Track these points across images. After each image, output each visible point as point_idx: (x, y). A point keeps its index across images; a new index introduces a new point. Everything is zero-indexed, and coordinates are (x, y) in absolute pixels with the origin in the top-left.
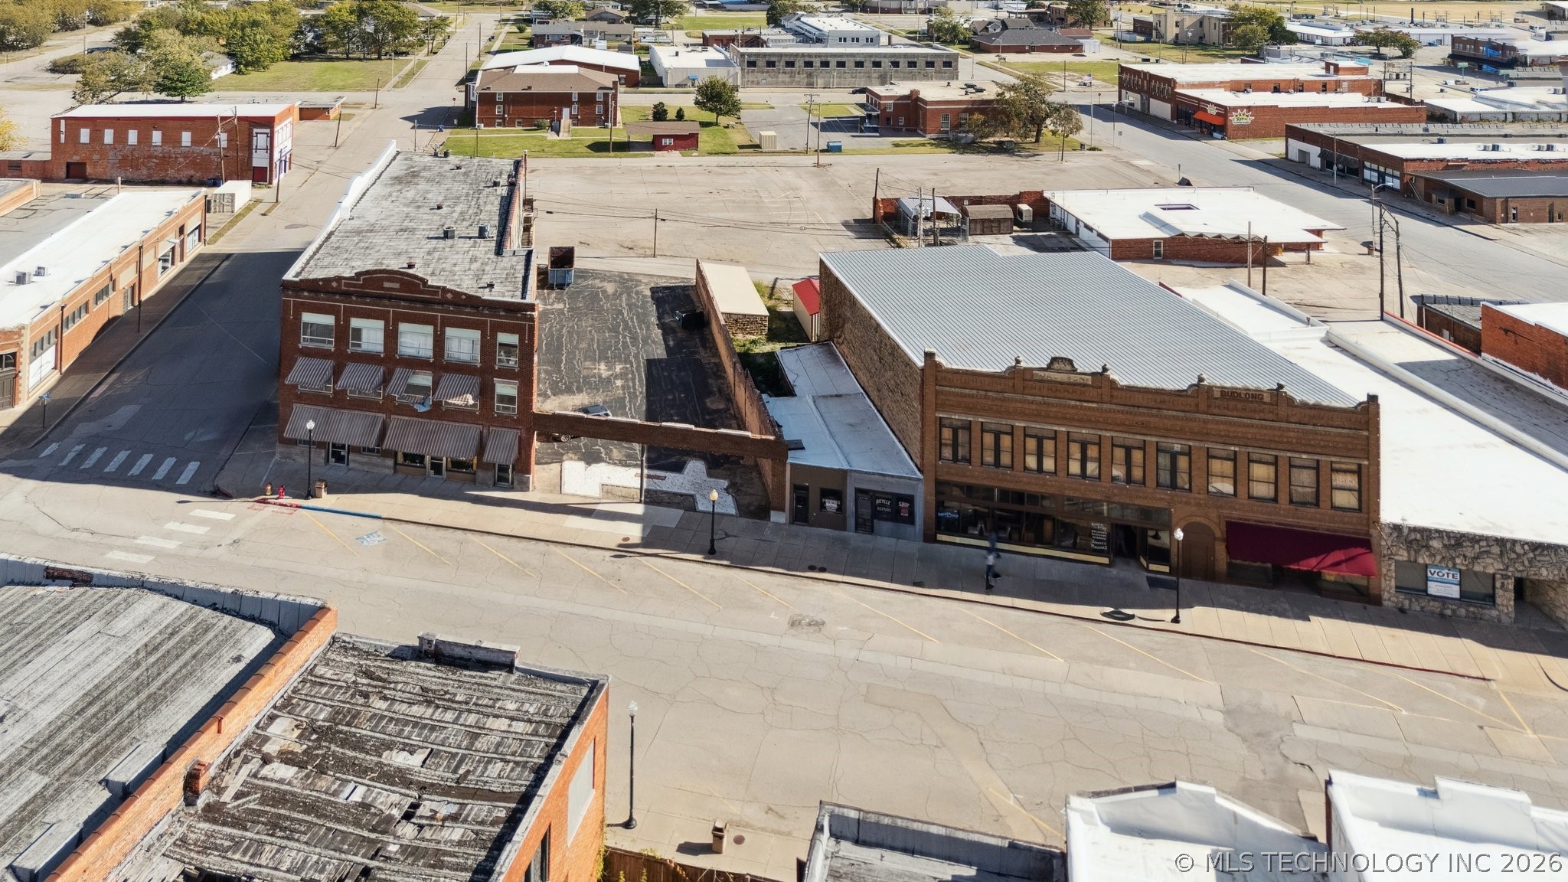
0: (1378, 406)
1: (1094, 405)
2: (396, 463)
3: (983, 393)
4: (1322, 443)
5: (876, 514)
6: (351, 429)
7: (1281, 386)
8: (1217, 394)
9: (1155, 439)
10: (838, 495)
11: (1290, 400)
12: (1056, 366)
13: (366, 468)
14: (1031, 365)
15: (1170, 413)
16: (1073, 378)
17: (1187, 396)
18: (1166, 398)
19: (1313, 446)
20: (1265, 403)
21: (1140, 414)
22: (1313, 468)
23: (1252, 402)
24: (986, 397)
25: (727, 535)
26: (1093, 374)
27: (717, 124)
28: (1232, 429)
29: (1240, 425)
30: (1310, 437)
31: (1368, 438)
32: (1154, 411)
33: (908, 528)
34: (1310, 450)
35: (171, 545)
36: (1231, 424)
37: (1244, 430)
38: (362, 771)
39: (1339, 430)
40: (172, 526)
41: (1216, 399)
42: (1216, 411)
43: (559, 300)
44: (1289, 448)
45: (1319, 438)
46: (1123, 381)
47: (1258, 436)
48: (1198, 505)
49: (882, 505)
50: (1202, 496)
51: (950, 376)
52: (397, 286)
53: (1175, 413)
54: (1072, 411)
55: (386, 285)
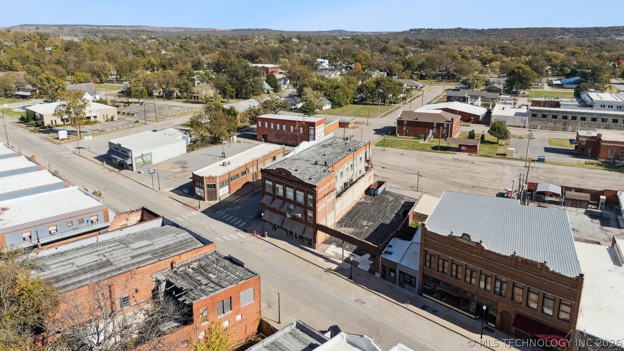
0: (583, 279)
1: (475, 256)
2: (287, 233)
3: (439, 243)
4: (558, 290)
5: (405, 281)
6: (276, 219)
7: (545, 262)
8: (520, 261)
9: (495, 274)
10: (394, 272)
11: (547, 269)
12: (464, 237)
13: (280, 233)
14: (457, 235)
15: (501, 264)
16: (470, 243)
17: (508, 259)
18: (501, 258)
19: (554, 291)
20: (537, 268)
21: (491, 263)
22: (553, 300)
23: (532, 266)
24: (440, 245)
25: (359, 275)
26: (476, 243)
27: (497, 143)
28: (524, 276)
29: (527, 275)
30: (553, 286)
31: (576, 292)
32: (496, 263)
33: (414, 288)
34: (552, 292)
35: (228, 239)
36: (523, 274)
37: (528, 277)
38: (203, 275)
39: (565, 286)
40: (232, 235)
41: (519, 262)
42: (518, 267)
43: (371, 199)
44: (544, 289)
45: (557, 287)
46: (486, 248)
47: (533, 282)
48: (508, 304)
49: (407, 278)
50: (509, 301)
51: (429, 234)
52: (285, 174)
53: (503, 265)
54: (468, 256)
55: (283, 174)
